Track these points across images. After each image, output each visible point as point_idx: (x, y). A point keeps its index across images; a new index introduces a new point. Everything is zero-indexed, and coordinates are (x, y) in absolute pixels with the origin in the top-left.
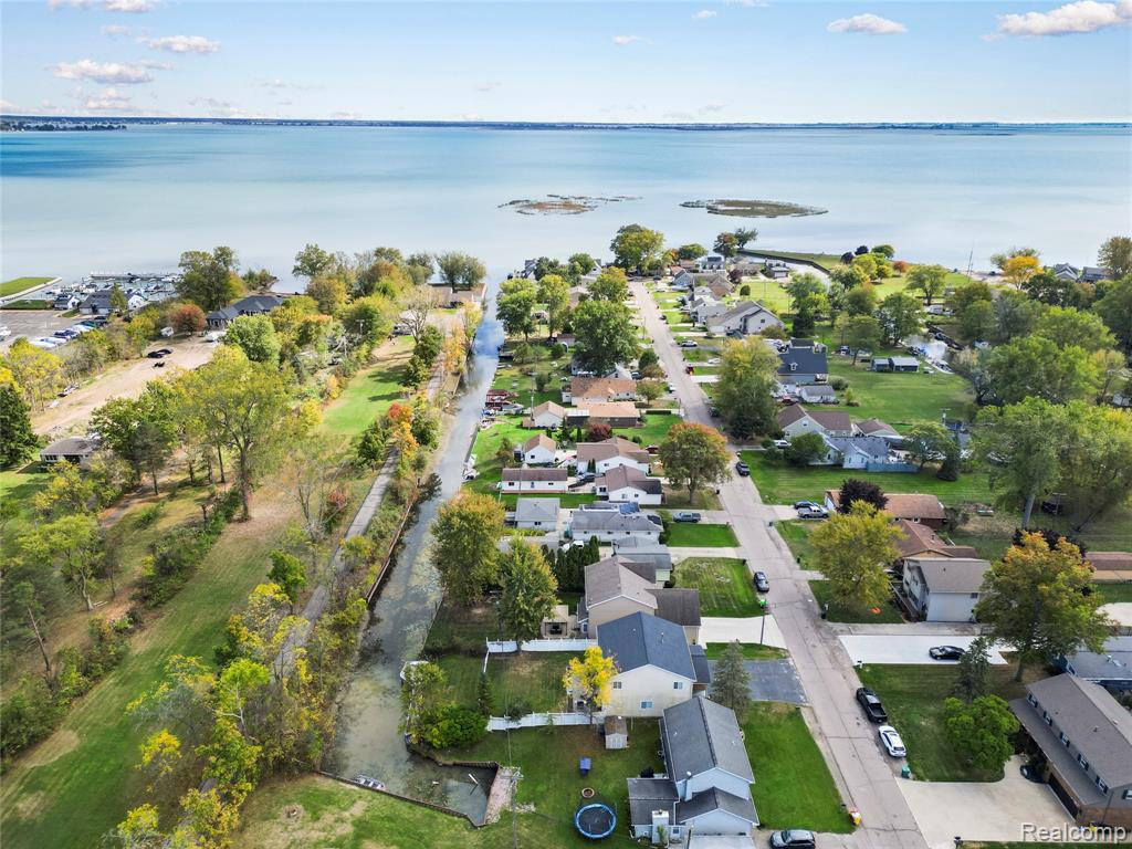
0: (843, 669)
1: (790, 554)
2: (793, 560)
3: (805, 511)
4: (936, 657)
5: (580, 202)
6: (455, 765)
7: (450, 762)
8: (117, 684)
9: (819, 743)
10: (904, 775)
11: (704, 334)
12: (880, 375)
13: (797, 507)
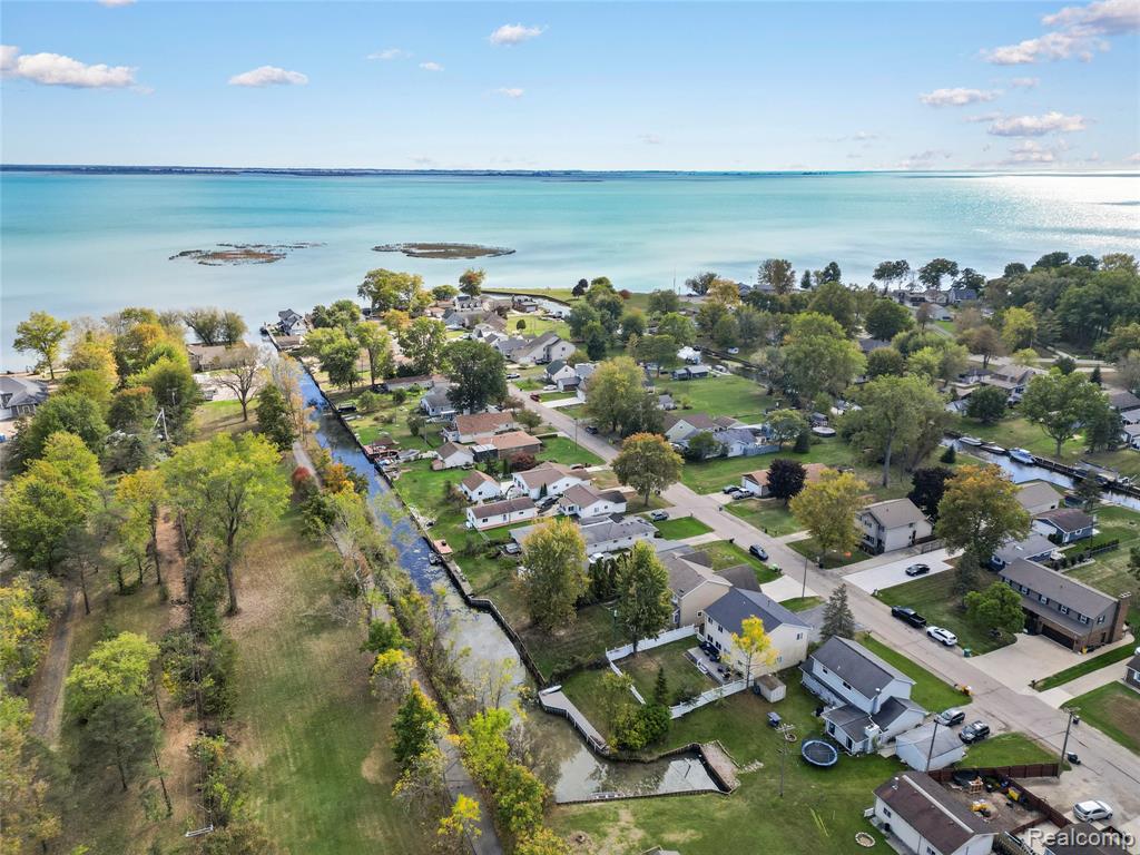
0: (866, 599)
1: (753, 528)
2: (762, 533)
3: (737, 494)
4: (912, 575)
5: (262, 250)
6: (661, 758)
7: (655, 757)
8: (269, 802)
9: (899, 652)
10: (966, 655)
11: (518, 366)
12: (685, 383)
13: (727, 493)
